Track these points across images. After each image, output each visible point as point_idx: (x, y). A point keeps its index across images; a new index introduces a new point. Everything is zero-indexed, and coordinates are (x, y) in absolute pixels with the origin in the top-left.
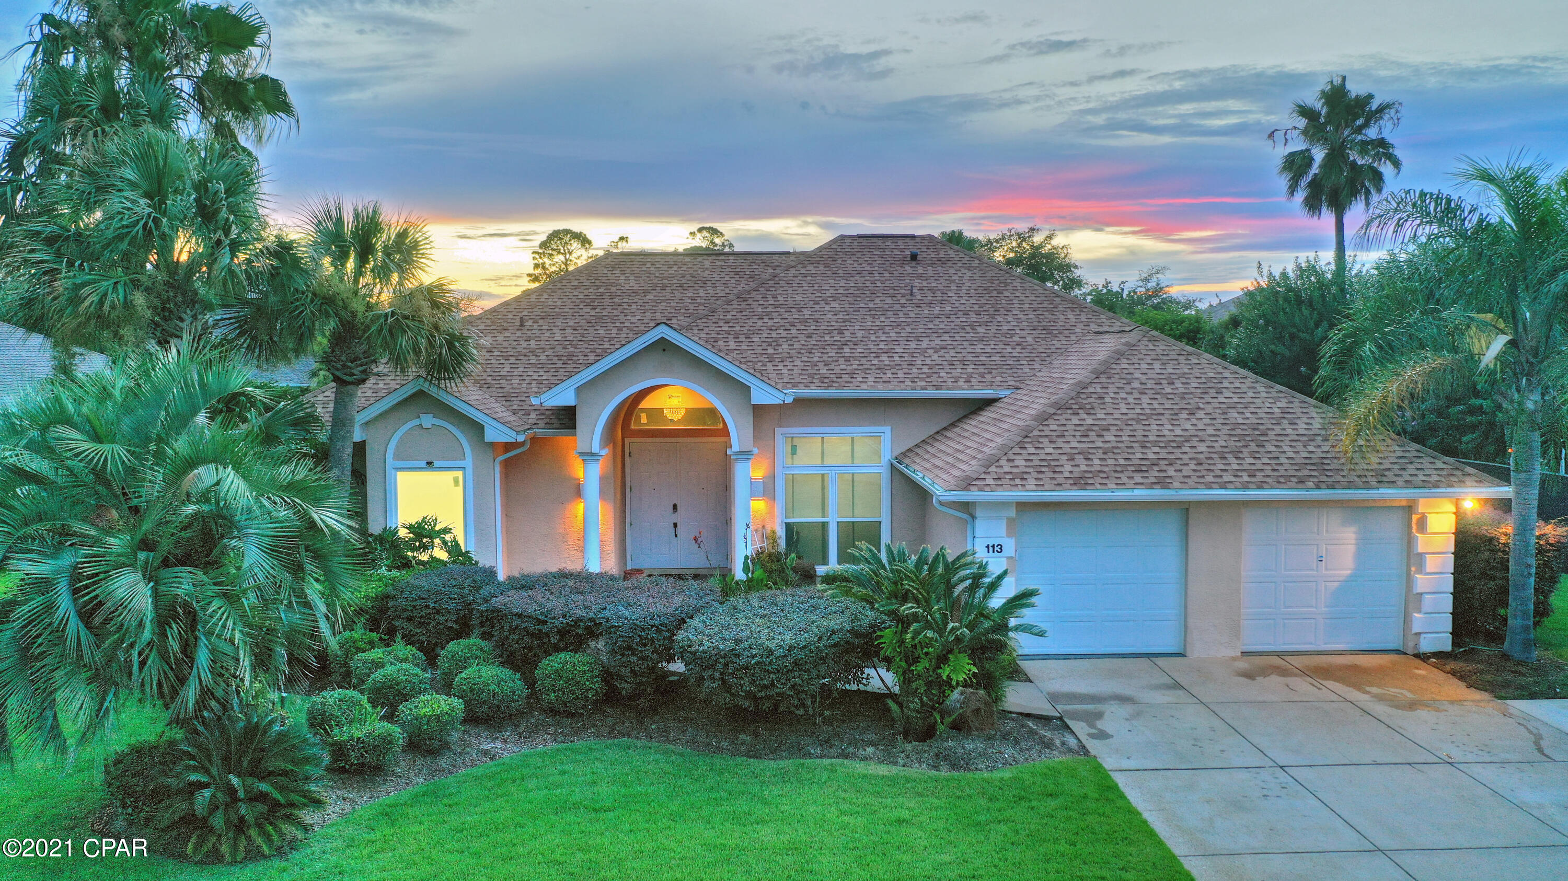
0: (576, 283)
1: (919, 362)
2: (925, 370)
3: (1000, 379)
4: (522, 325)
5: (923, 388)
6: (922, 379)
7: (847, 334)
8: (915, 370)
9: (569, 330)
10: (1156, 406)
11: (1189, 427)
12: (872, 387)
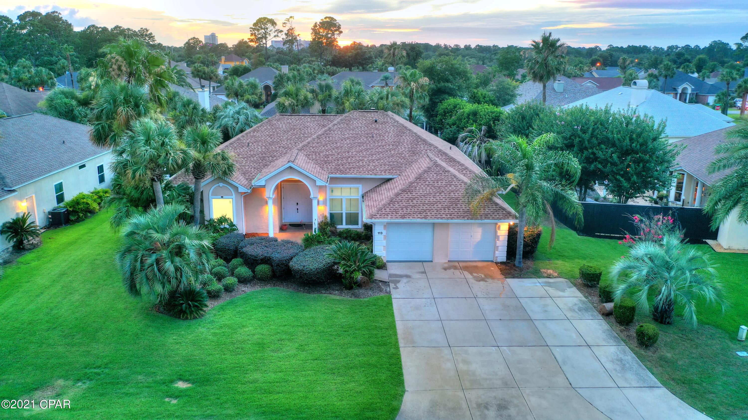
0: (265, 128)
1: (371, 165)
2: (373, 168)
3: (395, 171)
4: (248, 145)
5: (371, 175)
6: (371, 171)
7: (350, 153)
8: (369, 168)
9: (263, 147)
10: (431, 191)
11: (438, 198)
12: (355, 174)
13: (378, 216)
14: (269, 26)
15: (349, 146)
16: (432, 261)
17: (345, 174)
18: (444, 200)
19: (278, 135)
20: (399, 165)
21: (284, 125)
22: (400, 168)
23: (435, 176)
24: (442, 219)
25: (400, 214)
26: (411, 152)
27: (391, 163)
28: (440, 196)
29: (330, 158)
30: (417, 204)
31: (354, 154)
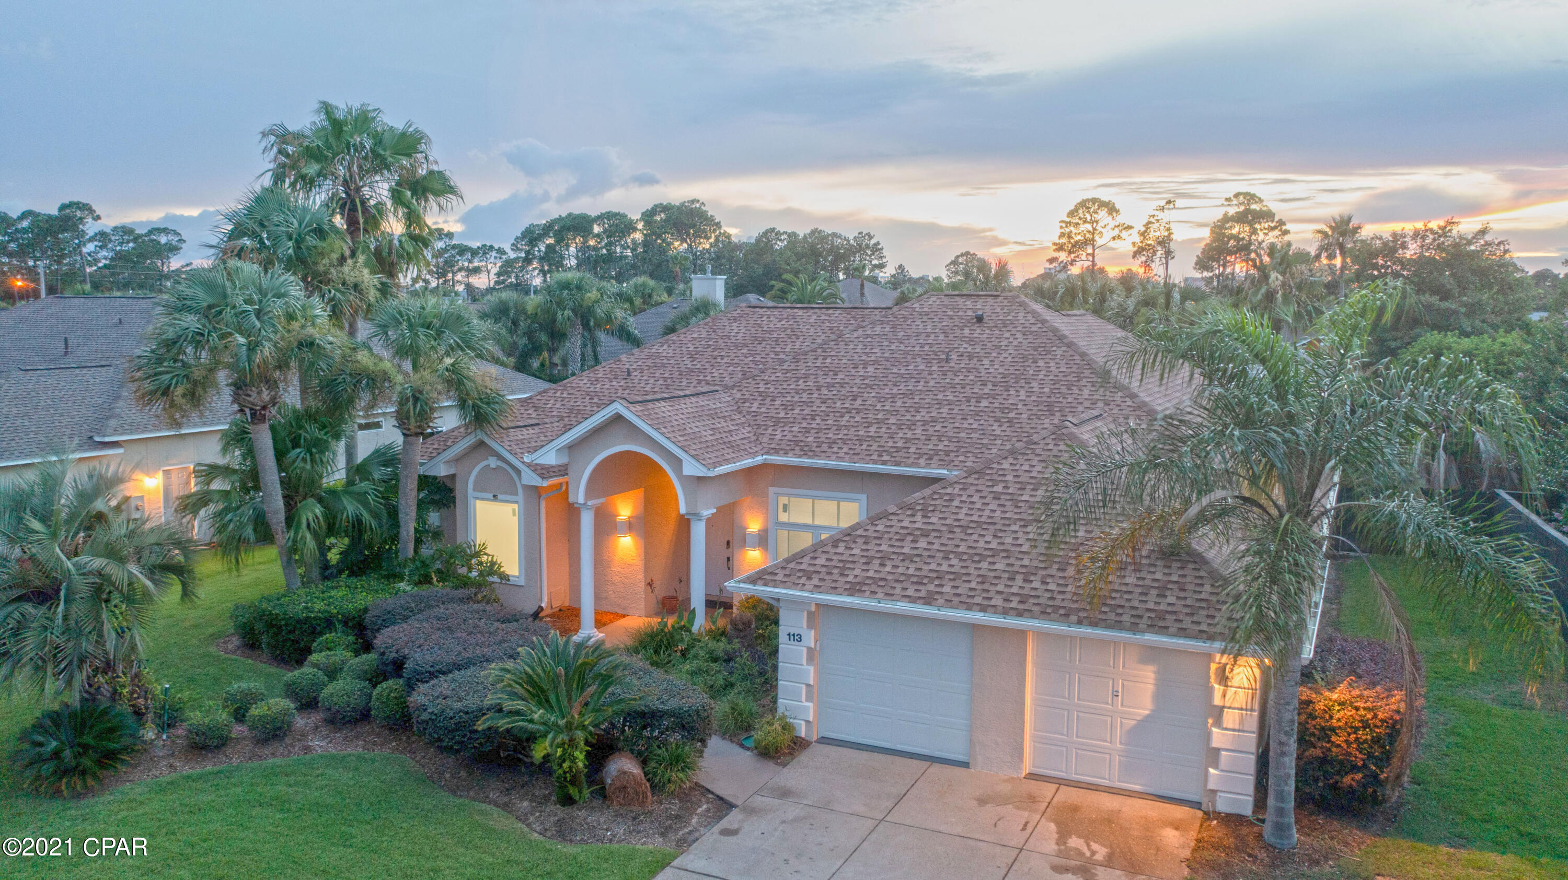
1: (900, 435)
2: (900, 444)
4: (630, 375)
6: (890, 453)
7: (859, 401)
8: (890, 444)
12: (839, 459)
14: (1103, 214)
15: (866, 382)
16: (966, 765)
17: (810, 457)
18: (1025, 548)
20: (985, 441)
21: (743, 331)
22: (983, 450)
24: (983, 609)
25: (850, 579)
26: (1040, 407)
27: (962, 435)
28: (1020, 535)
29: (797, 411)
30: (926, 553)
31: (868, 403)
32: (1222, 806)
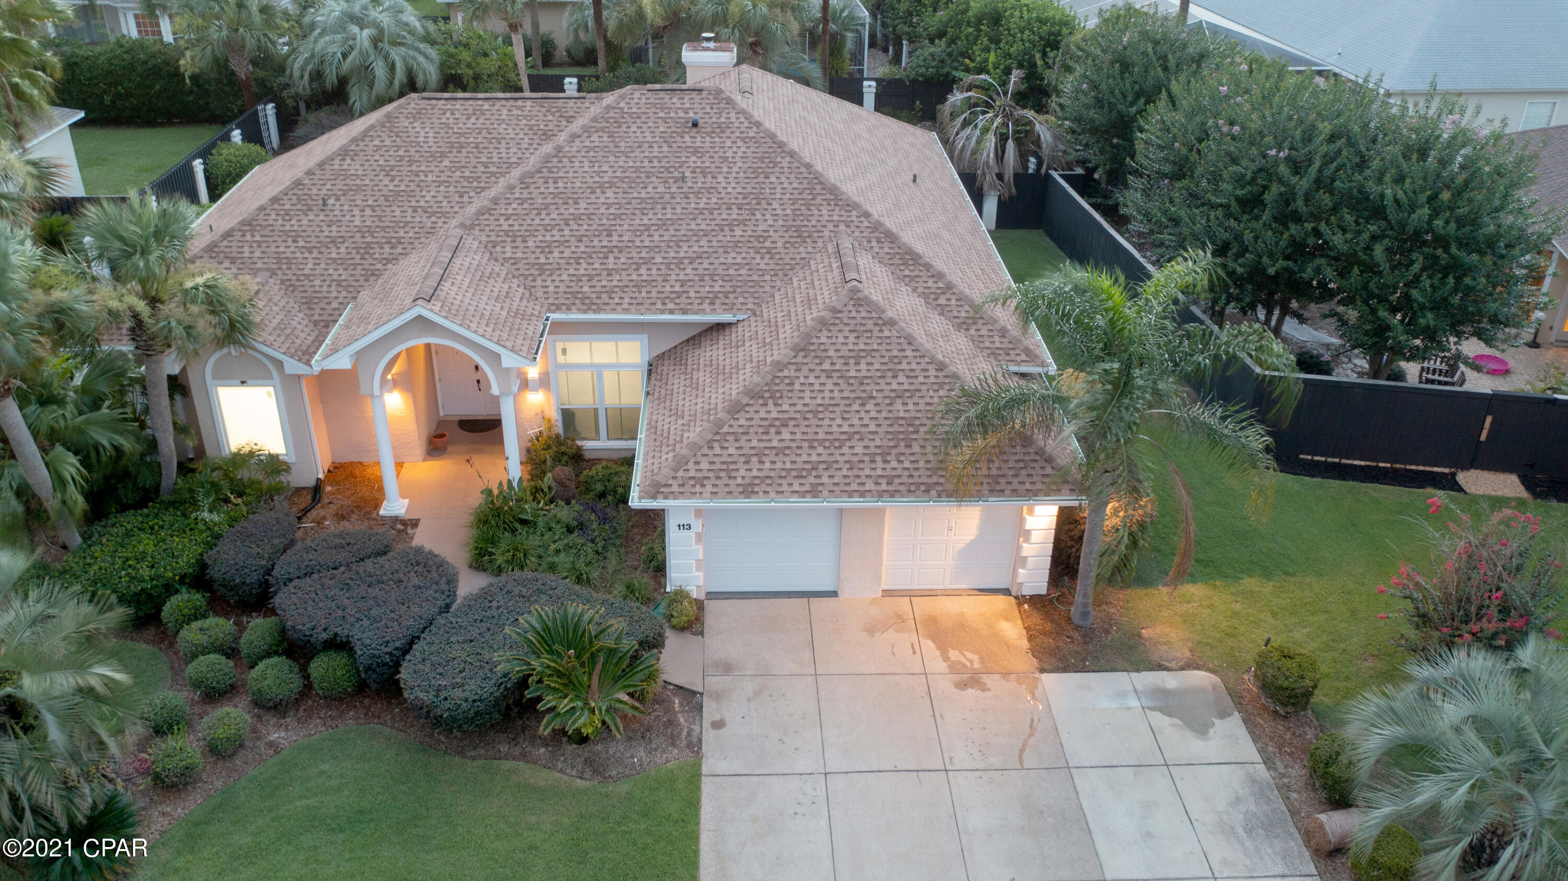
0: (377, 142)
1: (674, 277)
2: (677, 288)
3: (741, 300)
4: (325, 204)
5: (672, 312)
6: (672, 300)
7: (615, 237)
8: (668, 289)
9: (368, 212)
10: (836, 394)
11: (856, 421)
12: (626, 311)
13: (675, 488)
15: (612, 211)
16: (834, 594)
17: (595, 312)
18: (872, 428)
19: (414, 168)
20: (755, 278)
21: (431, 134)
22: (757, 289)
23: (852, 339)
24: (861, 495)
25: (739, 481)
26: (790, 233)
27: (731, 272)
28: (863, 414)
29: (556, 254)
30: (793, 445)
31: (626, 238)
32: (1027, 591)
